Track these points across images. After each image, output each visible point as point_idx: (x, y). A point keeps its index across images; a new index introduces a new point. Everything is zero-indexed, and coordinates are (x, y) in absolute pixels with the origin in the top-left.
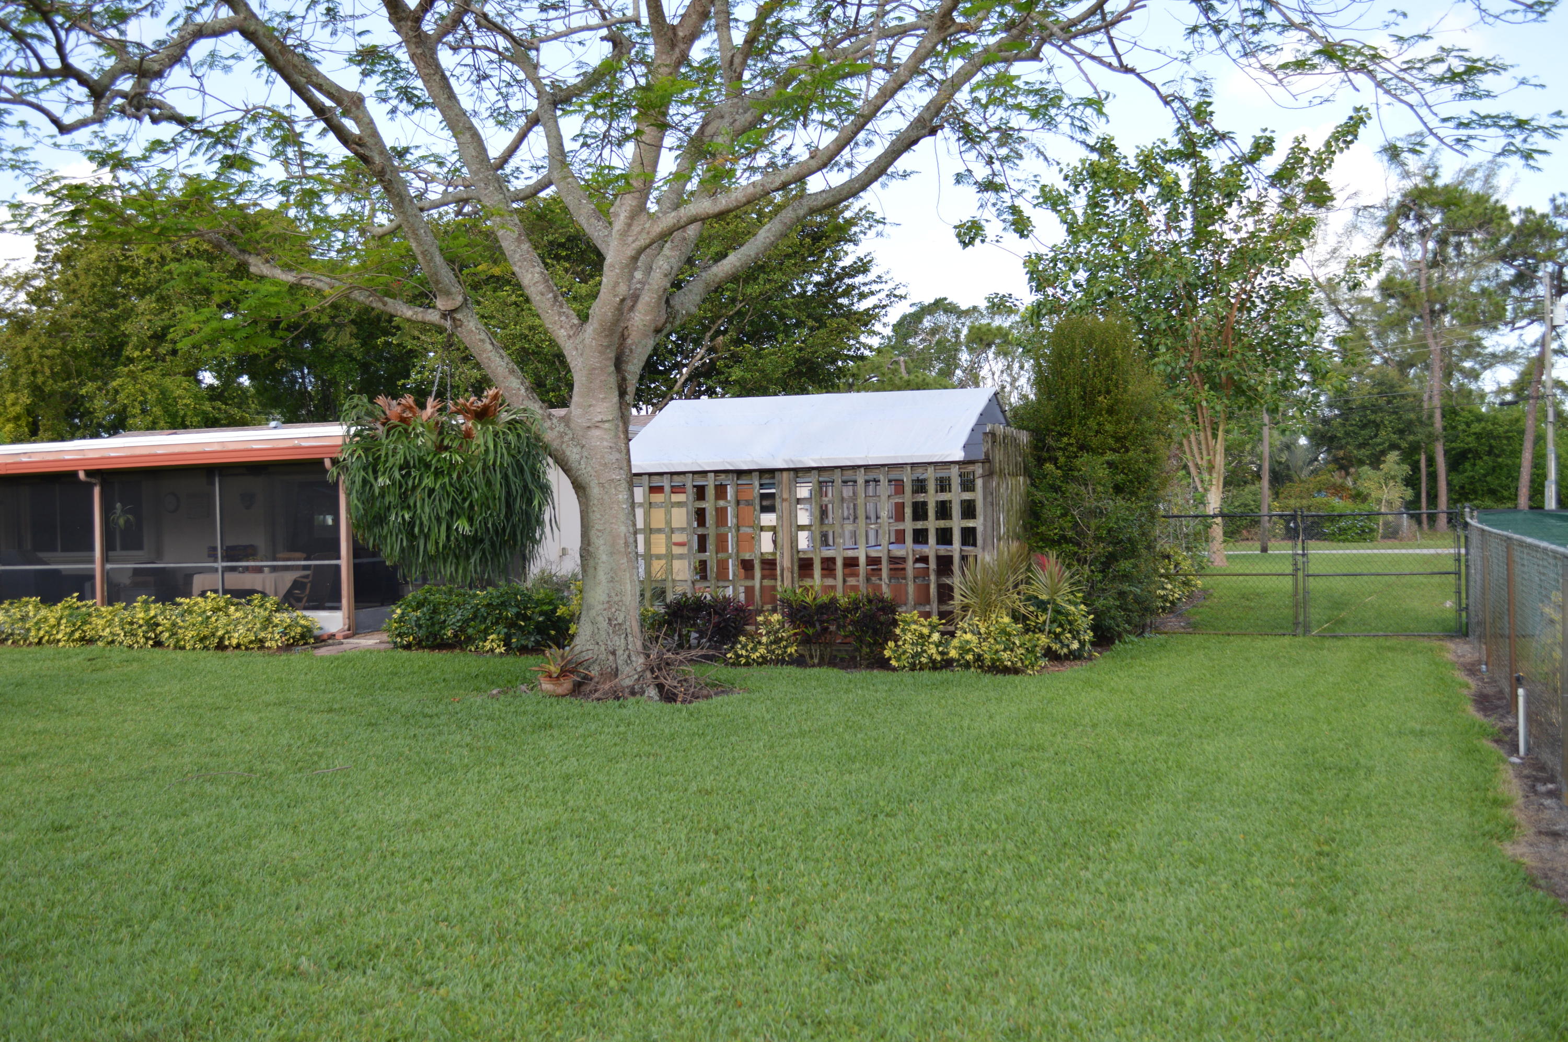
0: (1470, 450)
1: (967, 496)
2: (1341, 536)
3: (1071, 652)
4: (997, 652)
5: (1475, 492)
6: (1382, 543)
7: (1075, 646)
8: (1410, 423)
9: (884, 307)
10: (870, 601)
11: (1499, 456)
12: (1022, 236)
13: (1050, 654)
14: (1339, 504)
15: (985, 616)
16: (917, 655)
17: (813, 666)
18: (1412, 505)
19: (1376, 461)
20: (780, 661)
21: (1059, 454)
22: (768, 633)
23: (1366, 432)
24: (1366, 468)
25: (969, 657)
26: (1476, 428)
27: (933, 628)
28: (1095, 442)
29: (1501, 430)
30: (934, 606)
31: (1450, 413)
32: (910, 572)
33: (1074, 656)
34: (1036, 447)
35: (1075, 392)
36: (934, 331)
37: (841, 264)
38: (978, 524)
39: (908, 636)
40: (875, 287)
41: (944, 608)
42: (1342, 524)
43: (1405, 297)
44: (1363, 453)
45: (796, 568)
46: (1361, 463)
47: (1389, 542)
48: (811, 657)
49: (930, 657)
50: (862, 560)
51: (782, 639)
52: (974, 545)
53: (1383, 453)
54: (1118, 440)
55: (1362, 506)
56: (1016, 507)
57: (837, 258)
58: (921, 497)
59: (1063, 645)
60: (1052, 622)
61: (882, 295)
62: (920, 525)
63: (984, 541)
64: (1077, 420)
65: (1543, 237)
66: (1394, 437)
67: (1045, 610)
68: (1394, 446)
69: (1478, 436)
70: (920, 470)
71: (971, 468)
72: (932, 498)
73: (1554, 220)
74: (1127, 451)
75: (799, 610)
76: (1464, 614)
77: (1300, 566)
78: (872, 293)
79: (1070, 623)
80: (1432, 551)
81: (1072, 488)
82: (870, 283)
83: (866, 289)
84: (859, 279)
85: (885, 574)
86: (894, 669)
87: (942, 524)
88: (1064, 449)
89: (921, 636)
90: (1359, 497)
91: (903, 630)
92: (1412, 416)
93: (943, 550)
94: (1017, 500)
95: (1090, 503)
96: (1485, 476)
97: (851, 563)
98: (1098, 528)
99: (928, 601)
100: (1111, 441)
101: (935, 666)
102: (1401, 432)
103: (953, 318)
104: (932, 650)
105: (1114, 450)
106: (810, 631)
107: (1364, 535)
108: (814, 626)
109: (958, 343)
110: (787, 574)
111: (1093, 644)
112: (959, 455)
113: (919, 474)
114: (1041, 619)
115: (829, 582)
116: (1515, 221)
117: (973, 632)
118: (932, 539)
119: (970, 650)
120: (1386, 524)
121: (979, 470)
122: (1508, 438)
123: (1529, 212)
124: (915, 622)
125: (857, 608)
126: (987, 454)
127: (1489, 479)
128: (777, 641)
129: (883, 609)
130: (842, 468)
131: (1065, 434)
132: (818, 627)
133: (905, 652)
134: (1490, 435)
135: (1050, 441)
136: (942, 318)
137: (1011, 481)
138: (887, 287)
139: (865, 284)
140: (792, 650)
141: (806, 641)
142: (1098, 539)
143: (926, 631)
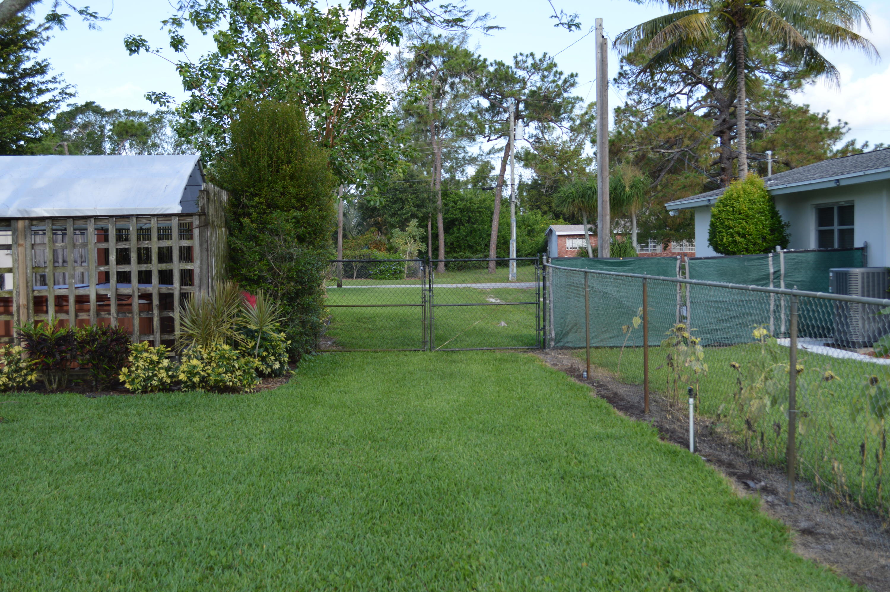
0: (456, 219)
1: (185, 243)
2: (382, 276)
3: (273, 371)
4: (220, 374)
5: (460, 247)
6: (408, 279)
7: (277, 366)
8: (424, 200)
9: (57, 101)
10: (104, 333)
11: (474, 224)
12: (177, 50)
13: (260, 374)
14: (381, 255)
15: (206, 345)
16: (148, 379)
17: (52, 391)
18: (422, 255)
19: (403, 226)
20: (20, 388)
21: (252, 210)
22: (9, 363)
23: (397, 206)
24: (397, 229)
25: (196, 379)
26: (460, 205)
27: (160, 355)
28: (281, 201)
29: (476, 206)
30: (157, 336)
31: (445, 194)
32: (135, 308)
33: (275, 374)
34: (232, 205)
35: (265, 161)
36: (85, 126)
37: (23, 66)
38: (195, 266)
39: (141, 363)
40: (50, 86)
41: (166, 337)
42: (382, 268)
43: (420, 116)
44: (394, 220)
45: (31, 305)
46: (393, 226)
47: (413, 280)
48: (50, 383)
49: (161, 380)
50: (93, 297)
51: (22, 369)
52: (192, 284)
53: (407, 220)
54: (299, 200)
55: (395, 255)
56: (221, 253)
57: (19, 61)
58: (145, 244)
59: (268, 365)
60: (260, 347)
61: (56, 92)
62: (144, 267)
63: (201, 281)
64: (266, 184)
65: (507, 81)
66: (414, 209)
67: (253, 338)
68: (414, 216)
69: (462, 210)
70: (144, 221)
71: (189, 220)
72: (155, 245)
73: (515, 70)
74: (307, 209)
75: (39, 343)
76: (542, 333)
77: (427, 299)
78: (48, 90)
79: (273, 347)
80: (454, 286)
81: (265, 237)
82: (47, 82)
83: (43, 87)
84: (38, 79)
85: (113, 309)
86: (127, 391)
87: (164, 266)
88: (255, 207)
89: (152, 362)
90: (392, 249)
91: (136, 358)
92: (425, 195)
93: (164, 289)
94: (222, 246)
95: (281, 250)
96: (466, 236)
97: (82, 300)
98: (289, 270)
99: (151, 331)
100: (293, 201)
101: (164, 388)
102: (419, 206)
103: (99, 118)
104: (163, 374)
105: (296, 208)
106: (50, 361)
107: (396, 275)
108: (54, 356)
109: (103, 135)
110: (23, 311)
111: (289, 363)
112: (177, 209)
113: (143, 223)
114: (251, 345)
115: (62, 316)
116: (492, 69)
117: (197, 358)
118: (155, 279)
119: (198, 373)
120: (409, 267)
121: (196, 221)
122: (480, 212)
123: (500, 64)
124: (146, 351)
125: (94, 340)
126: (203, 208)
127: (468, 238)
128: (18, 370)
129: (117, 340)
130: (74, 218)
131: (256, 195)
132: (58, 357)
133: (138, 377)
134: (469, 210)
135: (244, 200)
136: (92, 117)
137: (218, 231)
138: (60, 86)
139: (42, 83)
140: (33, 377)
141: (45, 369)
142: (290, 279)
143: (155, 358)
